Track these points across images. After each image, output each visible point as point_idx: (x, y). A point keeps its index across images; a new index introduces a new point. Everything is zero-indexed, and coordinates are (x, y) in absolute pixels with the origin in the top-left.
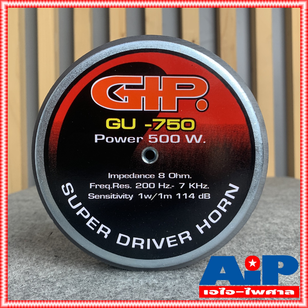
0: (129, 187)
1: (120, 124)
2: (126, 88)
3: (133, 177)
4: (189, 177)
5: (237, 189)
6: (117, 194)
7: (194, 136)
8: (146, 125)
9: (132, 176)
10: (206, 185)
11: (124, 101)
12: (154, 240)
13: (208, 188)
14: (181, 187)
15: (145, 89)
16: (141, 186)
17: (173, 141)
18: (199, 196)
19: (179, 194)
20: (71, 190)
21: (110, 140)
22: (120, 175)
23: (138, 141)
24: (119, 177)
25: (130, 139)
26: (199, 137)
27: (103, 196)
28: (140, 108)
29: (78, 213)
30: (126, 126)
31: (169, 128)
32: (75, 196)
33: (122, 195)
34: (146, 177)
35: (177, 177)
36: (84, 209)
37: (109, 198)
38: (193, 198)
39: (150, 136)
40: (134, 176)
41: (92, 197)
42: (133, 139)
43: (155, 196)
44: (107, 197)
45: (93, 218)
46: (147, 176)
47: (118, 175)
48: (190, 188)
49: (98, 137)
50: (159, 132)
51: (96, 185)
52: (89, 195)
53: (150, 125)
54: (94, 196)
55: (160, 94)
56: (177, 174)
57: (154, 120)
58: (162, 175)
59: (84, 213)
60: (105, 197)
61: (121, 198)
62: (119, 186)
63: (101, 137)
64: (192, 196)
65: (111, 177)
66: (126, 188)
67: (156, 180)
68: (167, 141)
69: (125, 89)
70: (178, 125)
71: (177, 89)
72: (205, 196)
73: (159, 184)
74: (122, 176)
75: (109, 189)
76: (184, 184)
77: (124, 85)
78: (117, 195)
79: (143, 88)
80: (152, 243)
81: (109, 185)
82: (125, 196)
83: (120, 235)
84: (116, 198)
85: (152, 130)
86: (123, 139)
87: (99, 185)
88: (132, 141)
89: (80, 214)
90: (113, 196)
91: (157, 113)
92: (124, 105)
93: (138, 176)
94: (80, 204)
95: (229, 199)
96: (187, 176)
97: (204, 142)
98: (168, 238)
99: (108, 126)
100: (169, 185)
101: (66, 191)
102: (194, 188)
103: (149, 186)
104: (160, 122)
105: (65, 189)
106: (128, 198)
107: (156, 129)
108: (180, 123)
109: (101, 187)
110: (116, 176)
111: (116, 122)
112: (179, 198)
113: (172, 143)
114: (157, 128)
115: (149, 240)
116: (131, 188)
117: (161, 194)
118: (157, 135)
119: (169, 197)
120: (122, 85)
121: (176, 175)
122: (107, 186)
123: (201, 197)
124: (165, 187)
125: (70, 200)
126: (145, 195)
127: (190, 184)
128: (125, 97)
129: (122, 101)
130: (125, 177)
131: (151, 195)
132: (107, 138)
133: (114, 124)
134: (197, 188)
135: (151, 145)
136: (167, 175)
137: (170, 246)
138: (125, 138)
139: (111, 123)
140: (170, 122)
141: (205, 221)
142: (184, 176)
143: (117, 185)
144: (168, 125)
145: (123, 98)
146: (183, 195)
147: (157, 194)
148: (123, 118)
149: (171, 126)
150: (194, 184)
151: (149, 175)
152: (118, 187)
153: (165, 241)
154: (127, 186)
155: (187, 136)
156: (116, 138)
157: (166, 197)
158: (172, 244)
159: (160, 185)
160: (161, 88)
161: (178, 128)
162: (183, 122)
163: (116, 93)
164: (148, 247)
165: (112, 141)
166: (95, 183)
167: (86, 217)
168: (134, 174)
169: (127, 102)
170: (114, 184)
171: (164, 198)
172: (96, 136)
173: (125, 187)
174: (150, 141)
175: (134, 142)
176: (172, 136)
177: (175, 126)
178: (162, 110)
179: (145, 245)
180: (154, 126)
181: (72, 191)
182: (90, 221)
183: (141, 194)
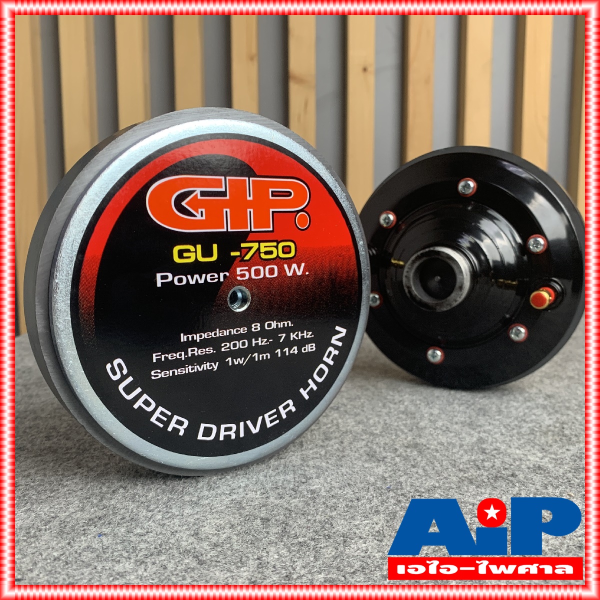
0: (212, 351)
1: (194, 253)
2: (201, 196)
3: (218, 335)
4: (290, 325)
5: (343, 331)
6: (195, 364)
7: (294, 266)
8: (233, 254)
9: (215, 334)
10: (311, 333)
11: (199, 217)
12: (249, 423)
13: (313, 336)
14: (281, 341)
15: (228, 197)
16: (229, 348)
17: (269, 274)
18: (303, 349)
19: (279, 350)
20: (123, 369)
21: (180, 280)
22: (198, 335)
23: (222, 280)
24: (197, 338)
25: (211, 276)
26: (301, 265)
27: (174, 371)
28: (223, 228)
29: (136, 406)
30: (203, 256)
31: (263, 256)
32: (130, 379)
33: (203, 366)
34: (235, 333)
35: (275, 327)
36: (145, 397)
37: (184, 372)
38: (296, 353)
39: (238, 269)
40: (219, 333)
41: (158, 376)
42: (214, 276)
43: (248, 359)
44: (181, 373)
45: (160, 409)
46: (237, 331)
47: (195, 335)
48: (292, 339)
49: (163, 278)
50: (250, 263)
51: (163, 356)
52: (153, 373)
53: (238, 254)
54: (160, 373)
55: (250, 204)
56: (275, 322)
57: (243, 245)
58: (256, 327)
59: (147, 403)
60: (178, 372)
61: (201, 370)
62: (197, 352)
63: (166, 277)
64: (294, 350)
65: (185, 340)
66: (207, 353)
67: (250, 335)
68: (262, 276)
69: (199, 197)
70: (274, 250)
71: (271, 198)
72: (310, 348)
73: (253, 340)
74: (201, 336)
75: (183, 359)
76: (284, 335)
77: (198, 191)
78: (196, 367)
79: (226, 196)
80: (246, 427)
81: (183, 353)
82: (206, 366)
83: (203, 426)
84: (193, 371)
85: (241, 261)
86: (201, 278)
87: (167, 355)
88: (214, 279)
89: (140, 407)
90: (189, 369)
91: (247, 233)
92: (199, 224)
93: (223, 332)
94: (139, 390)
95: (336, 347)
96: (288, 324)
97: (307, 273)
98: (266, 416)
99: (176, 259)
100: (266, 340)
101: (115, 373)
102: (297, 338)
103: (239, 345)
104: (250, 248)
105: (113, 369)
106: (211, 367)
107: (245, 259)
108: (277, 247)
109: (170, 358)
110: (193, 337)
111: (188, 251)
112: (279, 355)
113: (268, 278)
114: (247, 258)
115: (242, 424)
116: (215, 352)
117: (256, 354)
118: (247, 268)
119: (267, 356)
120: (194, 191)
121: (274, 325)
122: (180, 355)
123: (305, 350)
124: (262, 342)
125: (121, 387)
126: (235, 360)
127: (292, 334)
128: (200, 210)
129: (195, 216)
130: (206, 337)
131: (243, 359)
132: (176, 278)
133: (185, 255)
134: (300, 338)
135: (241, 283)
136: (262, 327)
137: (269, 425)
138: (204, 276)
139: (181, 254)
140: (265, 247)
141: (310, 381)
142: (284, 324)
143: (194, 350)
144: (261, 251)
145: (198, 213)
146: (284, 351)
147: (250, 355)
148: (199, 244)
149: (266, 253)
150: (297, 333)
151: (239, 329)
152: (196, 354)
153: (264, 420)
154: (210, 350)
155: (286, 266)
156: (189, 277)
157: (263, 357)
158: (271, 422)
159: (254, 342)
160: (250, 196)
161: (274, 256)
162: (281, 245)
163: (186, 204)
164: (242, 435)
165: (184, 282)
166: (160, 353)
167: (149, 409)
168: (218, 330)
169: (204, 218)
170: (189, 350)
171: (261, 359)
172: (159, 276)
173: (206, 351)
174: (239, 278)
175: (216, 280)
176: (267, 268)
177: (271, 253)
178: (253, 230)
179: (237, 432)
180: (243, 255)
181: (125, 372)
182: (157, 414)
183: (230, 359)
